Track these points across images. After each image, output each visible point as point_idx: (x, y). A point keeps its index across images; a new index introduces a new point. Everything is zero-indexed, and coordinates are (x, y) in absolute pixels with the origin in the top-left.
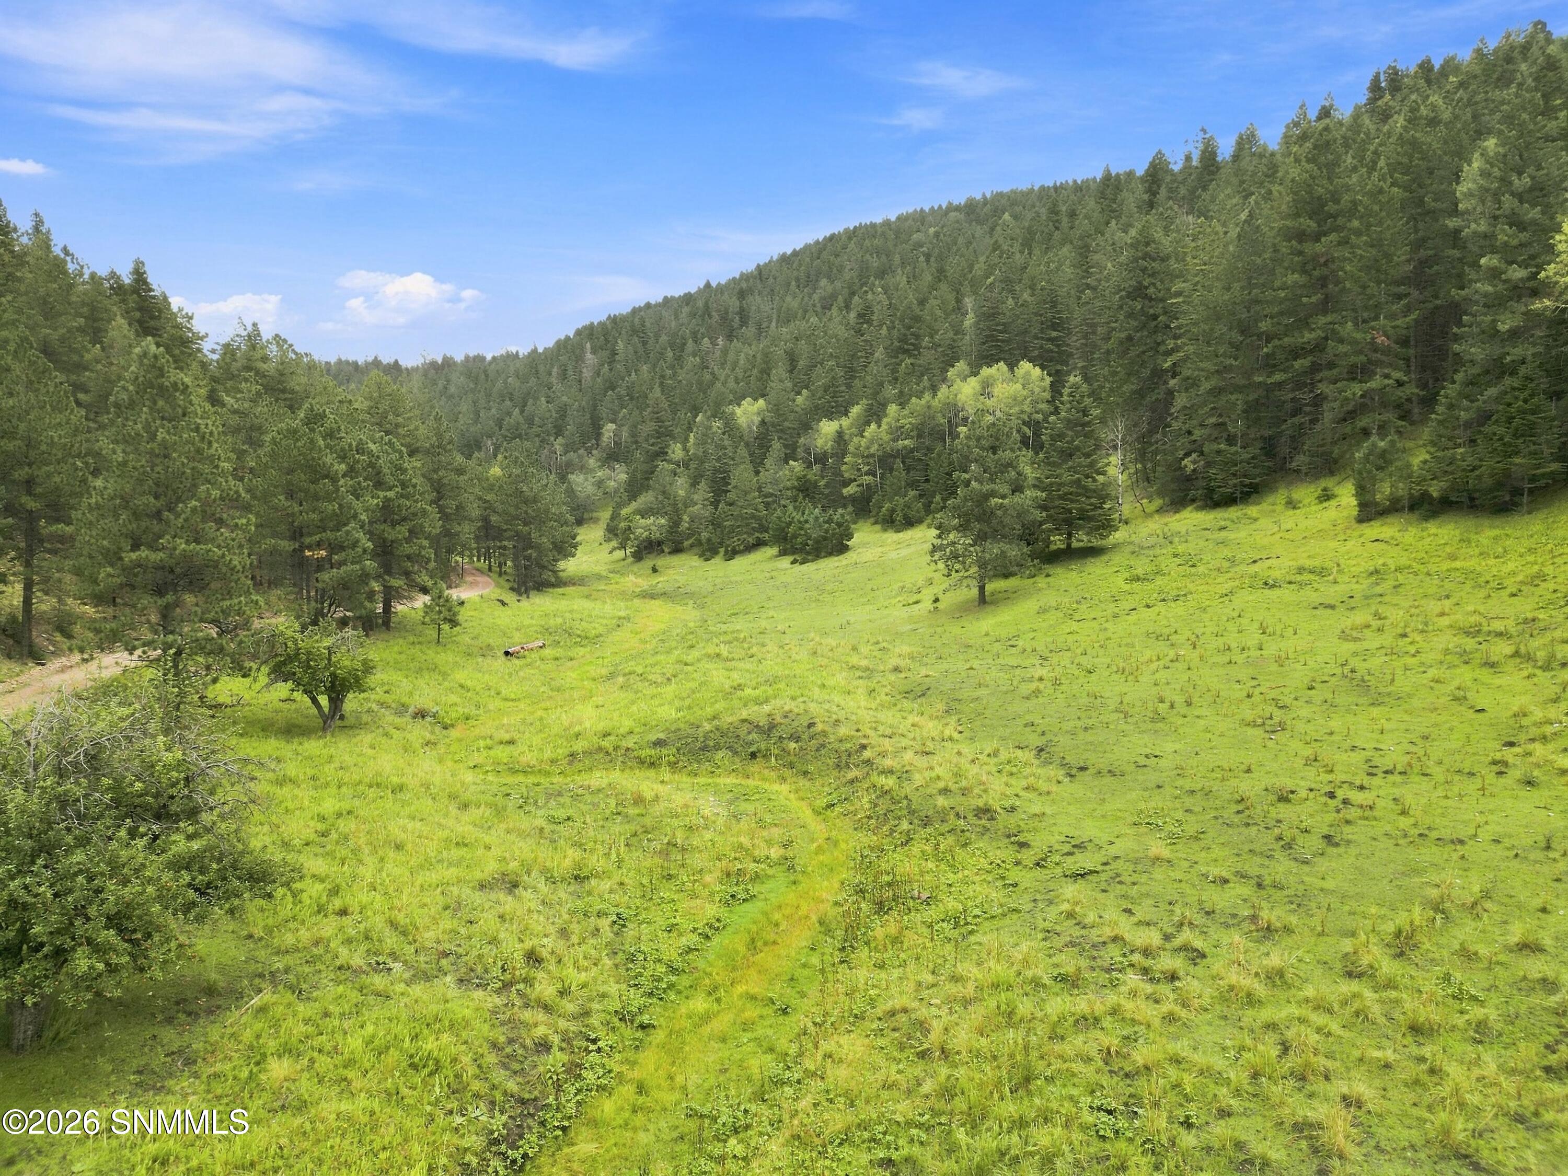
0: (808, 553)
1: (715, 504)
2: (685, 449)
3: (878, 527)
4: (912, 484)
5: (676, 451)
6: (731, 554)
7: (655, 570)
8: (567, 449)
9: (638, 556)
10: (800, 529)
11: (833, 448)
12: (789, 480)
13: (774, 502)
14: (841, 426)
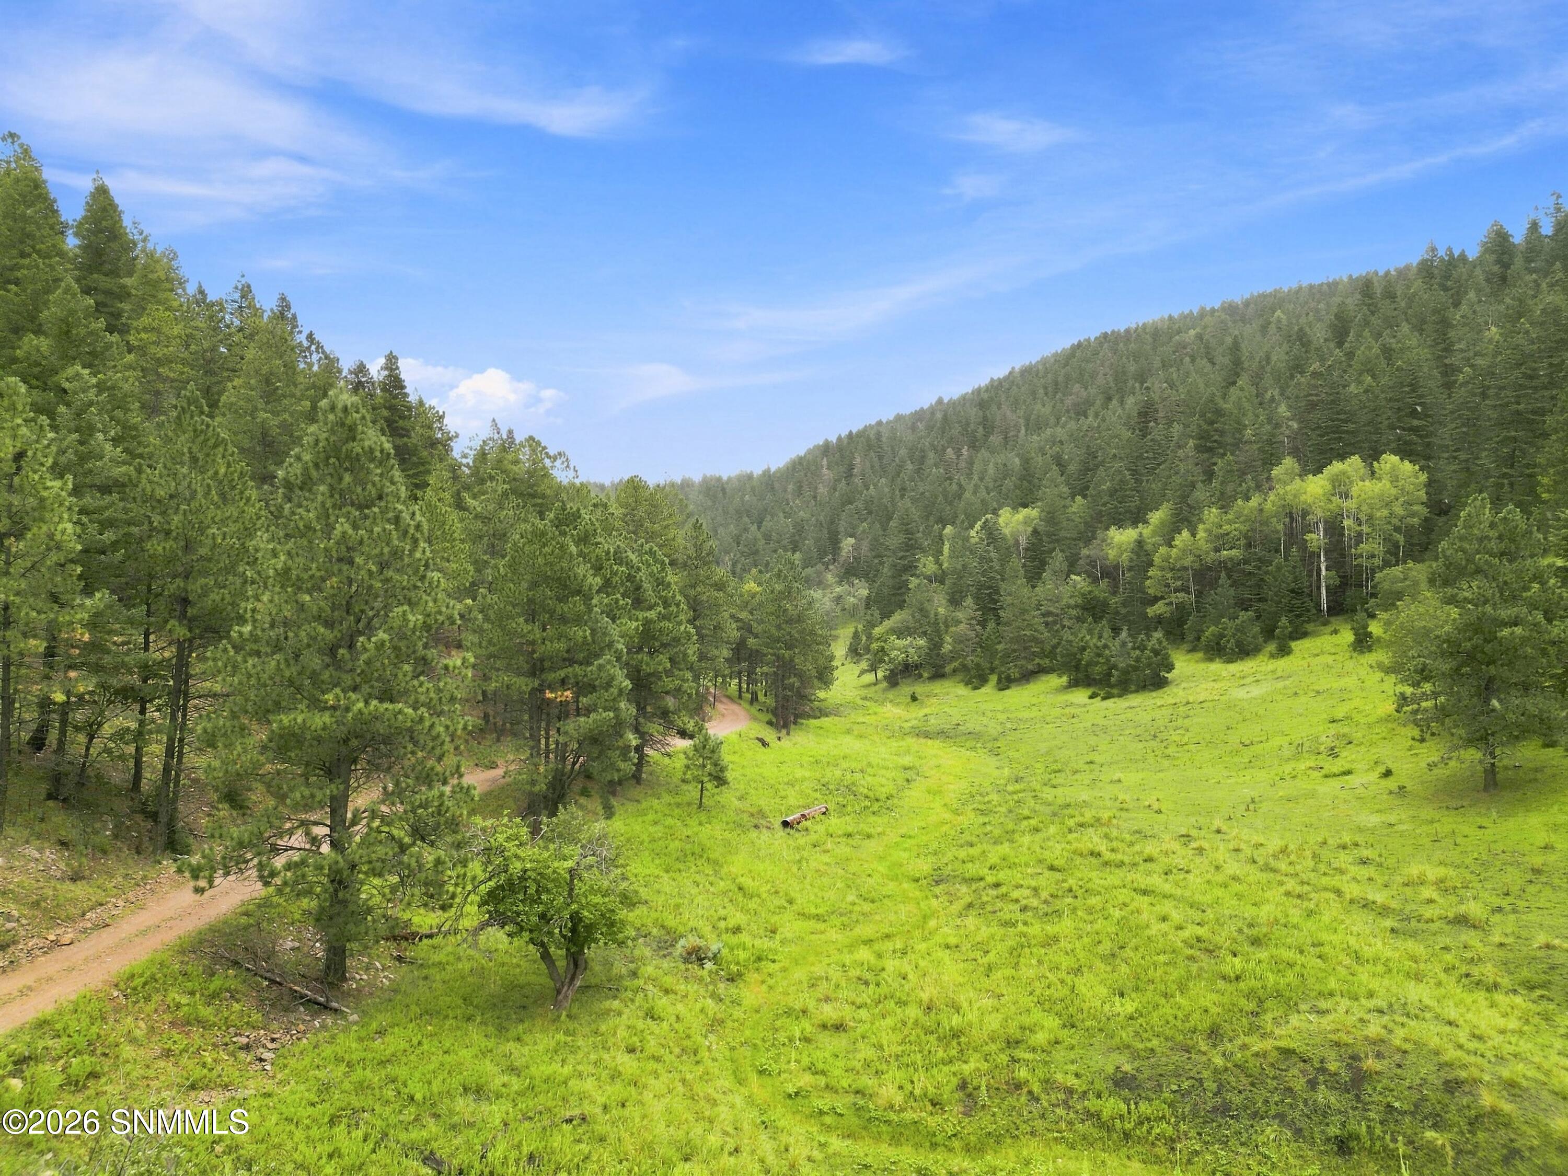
0: (1112, 686)
1: (983, 623)
2: (938, 563)
3: (1200, 655)
4: (1244, 605)
5: (928, 565)
6: (1005, 683)
7: (914, 698)
8: (807, 563)
9: (893, 680)
10: (1099, 655)
11: (1131, 560)
12: (1071, 597)
13: (1055, 623)
14: (1141, 535)
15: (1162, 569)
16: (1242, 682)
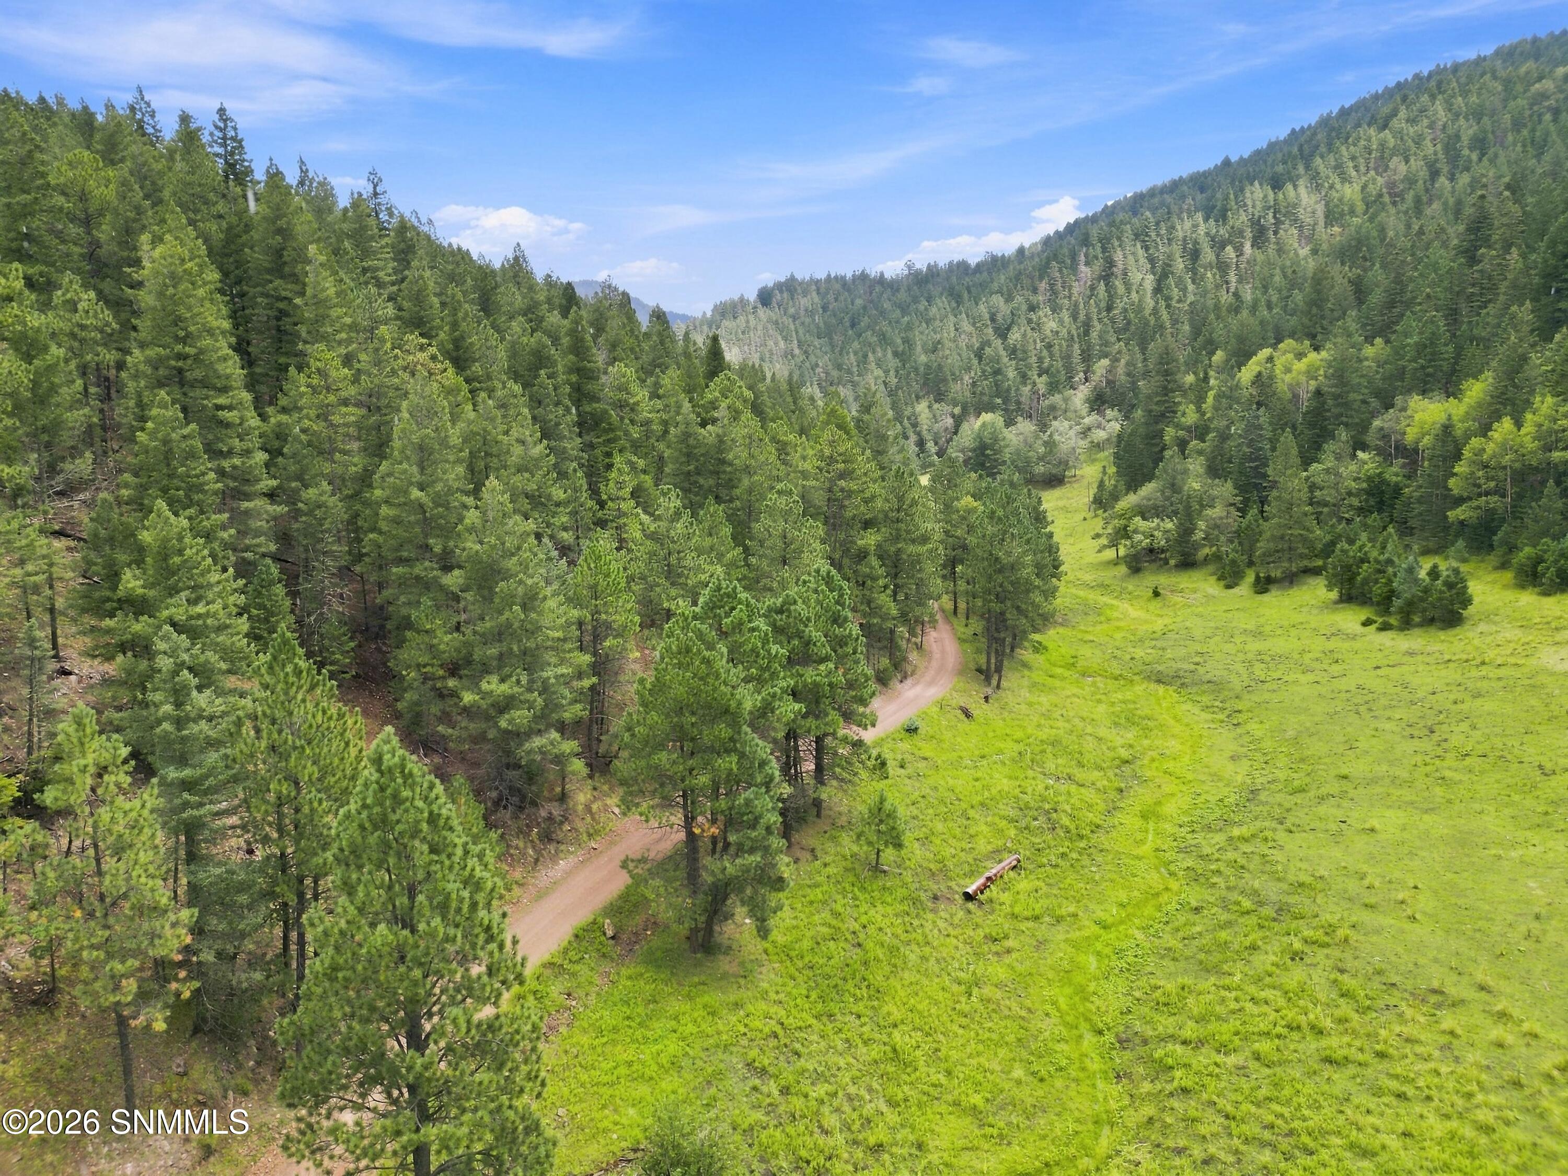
0: (1392, 616)
1: (1243, 511)
2: (1199, 409)
3: (1508, 576)
5: (1188, 412)
6: (1263, 585)
7: (1156, 593)
8: (1051, 389)
9: (1134, 566)
11: (1434, 446)
12: (1355, 481)
14: (1450, 413)
15: (1473, 465)
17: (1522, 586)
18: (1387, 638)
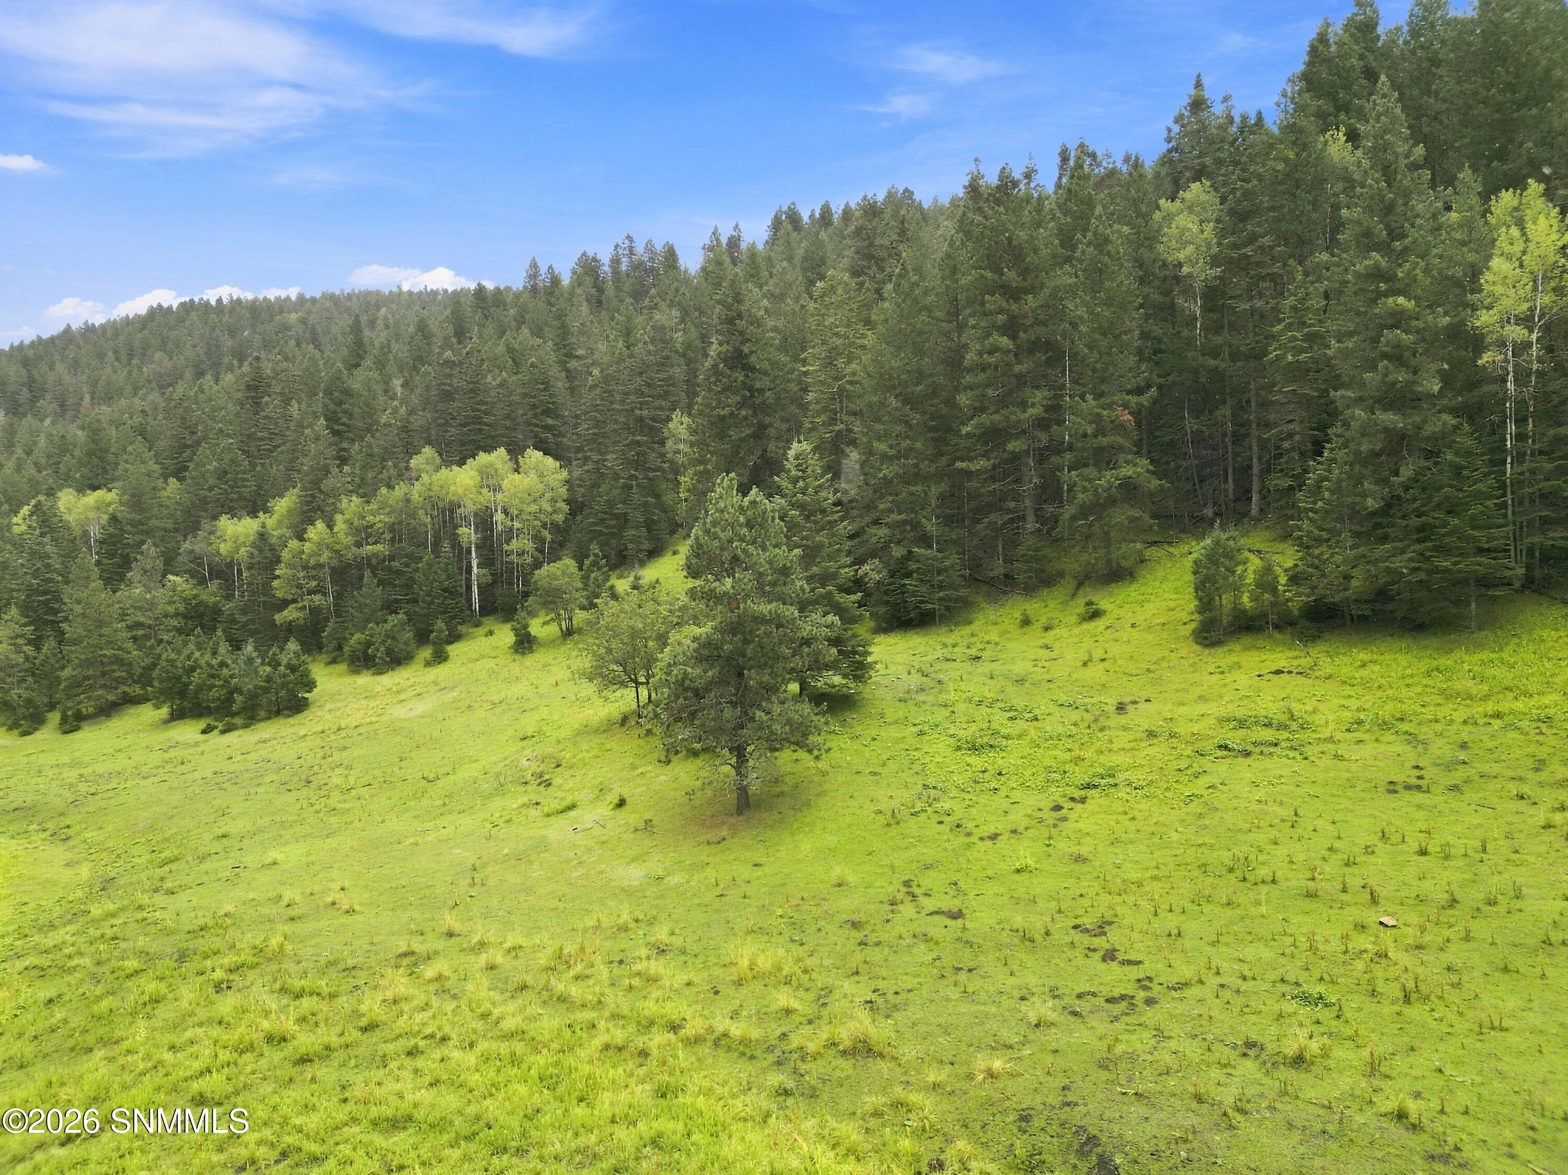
0: (234, 715)
3: (343, 667)
4: (393, 607)
6: (73, 723)
10: (213, 676)
11: (252, 556)
12: (171, 603)
13: (147, 637)
14: (264, 526)
15: (290, 566)
16: (402, 697)
17: (356, 672)
18: (232, 738)
